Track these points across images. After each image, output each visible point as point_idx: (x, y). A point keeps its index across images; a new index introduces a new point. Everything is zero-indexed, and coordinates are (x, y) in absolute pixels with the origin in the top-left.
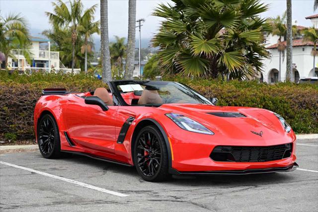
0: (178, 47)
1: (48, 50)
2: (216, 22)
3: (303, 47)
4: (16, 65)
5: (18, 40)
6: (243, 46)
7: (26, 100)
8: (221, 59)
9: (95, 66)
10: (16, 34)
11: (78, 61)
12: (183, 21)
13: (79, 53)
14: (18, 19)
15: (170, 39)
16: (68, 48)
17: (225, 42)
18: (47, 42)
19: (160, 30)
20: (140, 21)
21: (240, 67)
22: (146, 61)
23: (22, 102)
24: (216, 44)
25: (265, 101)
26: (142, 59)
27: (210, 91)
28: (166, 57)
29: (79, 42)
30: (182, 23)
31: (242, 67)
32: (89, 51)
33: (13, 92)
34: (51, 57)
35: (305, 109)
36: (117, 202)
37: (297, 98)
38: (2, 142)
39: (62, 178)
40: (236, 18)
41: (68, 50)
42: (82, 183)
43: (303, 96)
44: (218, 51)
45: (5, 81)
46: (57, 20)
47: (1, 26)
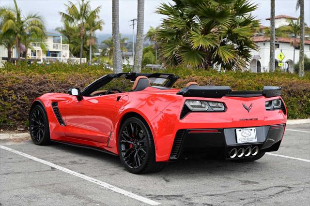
0: (178, 41)
1: (60, 43)
2: (212, 19)
3: (264, 42)
4: (35, 55)
5: (36, 35)
6: (235, 40)
7: (44, 90)
8: (217, 52)
9: (97, 56)
10: (34, 29)
11: (84, 52)
12: (183, 18)
13: (85, 46)
14: (37, 18)
15: (170, 34)
16: (76, 41)
17: (220, 37)
18: (59, 37)
19: (162, 26)
20: (133, 20)
23: (40, 91)
24: (213, 39)
27: (211, 82)
28: (167, 50)
30: (182, 20)
31: (235, 59)
32: (93, 44)
33: (32, 82)
34: (63, 49)
35: (293, 97)
37: (286, 87)
38: (22, 129)
39: (83, 175)
40: (230, 16)
41: (76, 43)
42: (106, 183)
43: (291, 86)
44: (214, 44)
45: (25, 72)
46: (68, 18)
47: (22, 23)
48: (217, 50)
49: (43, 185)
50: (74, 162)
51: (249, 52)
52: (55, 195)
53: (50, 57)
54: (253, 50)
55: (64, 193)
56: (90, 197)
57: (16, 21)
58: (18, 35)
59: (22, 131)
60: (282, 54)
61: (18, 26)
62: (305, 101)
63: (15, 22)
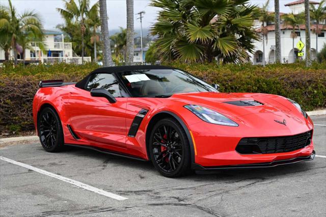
0: (175, 34)
1: (61, 41)
2: (209, 10)
3: (283, 31)
5: (33, 34)
6: (235, 31)
7: (28, 92)
8: (216, 45)
10: (31, 28)
11: (88, 50)
12: (178, 10)
13: (88, 43)
14: (33, 15)
15: (167, 27)
16: (80, 39)
17: (219, 29)
18: (60, 35)
19: (158, 20)
20: (141, 13)
21: (234, 51)
22: (147, 48)
23: (24, 94)
24: (211, 31)
25: (259, 82)
26: (144, 46)
27: (207, 76)
28: (164, 45)
29: (89, 33)
30: (178, 12)
31: (236, 51)
32: (98, 42)
33: (15, 84)
34: (65, 48)
35: (297, 88)
36: (113, 210)
37: (288, 79)
38: (7, 134)
39: (59, 176)
40: (229, 5)
41: (79, 41)
42: (79, 182)
43: (294, 77)
44: (213, 37)
45: (9, 74)
46: (67, 15)
47: (18, 21)
48: (216, 43)
49: (16, 187)
50: (54, 164)
51: (252, 42)
52: (25, 195)
53: (52, 57)
54: (255, 41)
55: (35, 193)
56: (60, 195)
57: (11, 20)
58: (14, 35)
59: (7, 136)
60: (301, 43)
61: (13, 26)
62: (310, 93)
63: (9, 21)
